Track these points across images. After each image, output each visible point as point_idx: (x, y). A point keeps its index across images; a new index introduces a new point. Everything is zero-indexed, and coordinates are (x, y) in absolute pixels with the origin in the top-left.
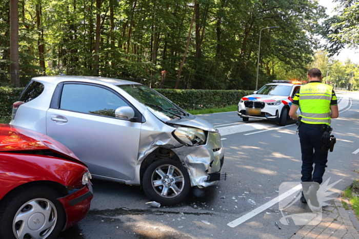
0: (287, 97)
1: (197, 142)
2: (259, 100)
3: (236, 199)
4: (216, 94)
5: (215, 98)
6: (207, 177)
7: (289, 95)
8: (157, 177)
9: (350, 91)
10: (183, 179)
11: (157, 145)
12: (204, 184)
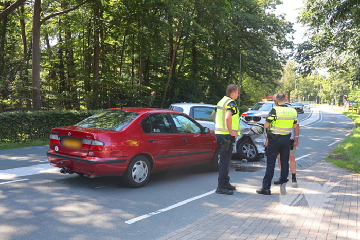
1: (260, 132)
8: (244, 149)
9: (320, 105)
10: (255, 150)
11: (244, 134)
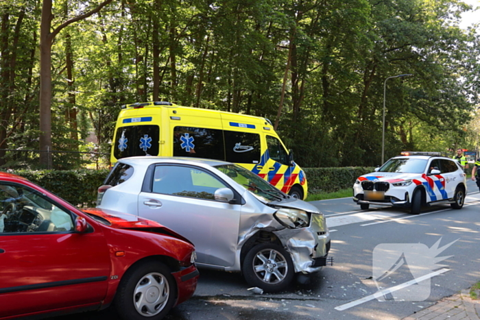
0: (421, 175)
1: (299, 224)
2: (381, 180)
3: (346, 288)
4: (324, 173)
5: (322, 179)
6: (311, 262)
7: (424, 171)
8: (259, 262)
10: (286, 264)
11: (258, 228)
12: (309, 270)
